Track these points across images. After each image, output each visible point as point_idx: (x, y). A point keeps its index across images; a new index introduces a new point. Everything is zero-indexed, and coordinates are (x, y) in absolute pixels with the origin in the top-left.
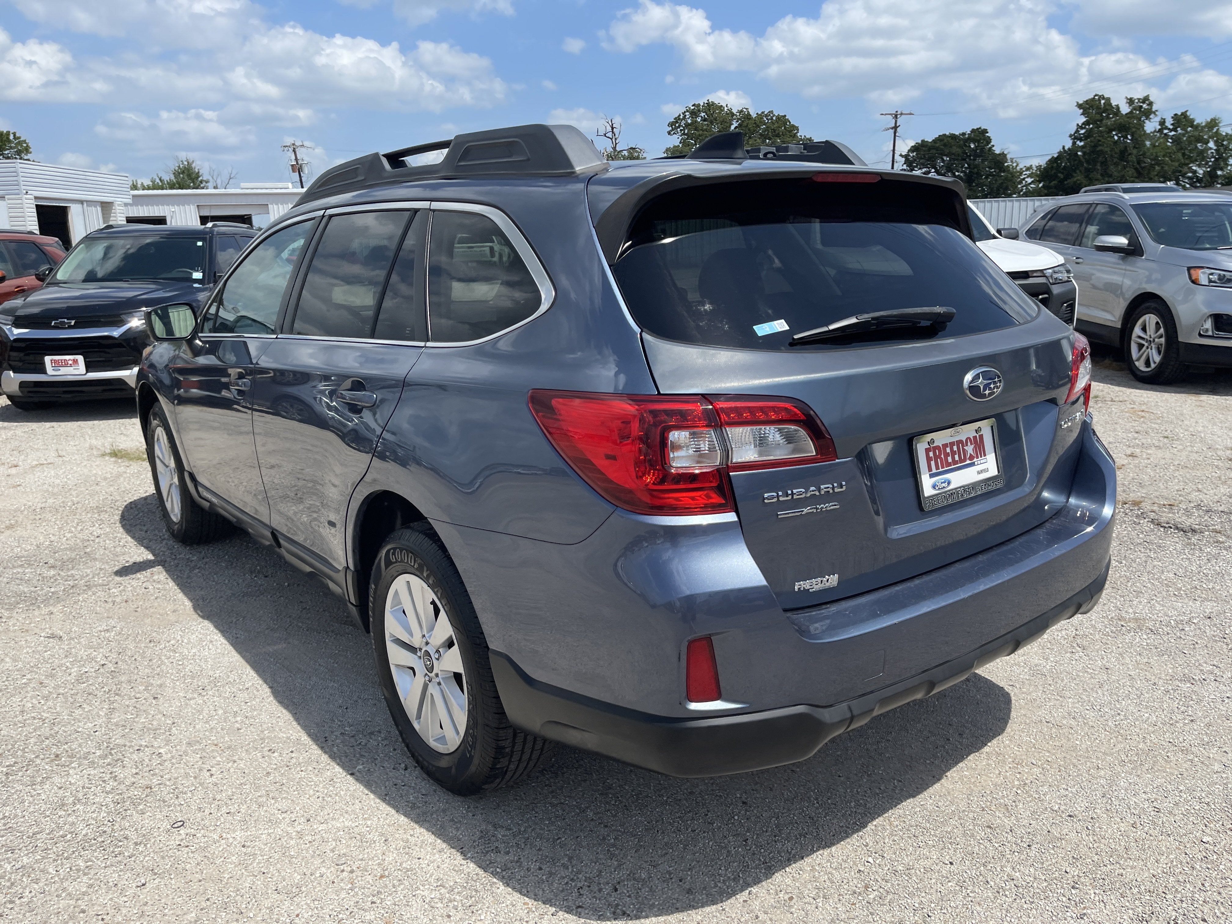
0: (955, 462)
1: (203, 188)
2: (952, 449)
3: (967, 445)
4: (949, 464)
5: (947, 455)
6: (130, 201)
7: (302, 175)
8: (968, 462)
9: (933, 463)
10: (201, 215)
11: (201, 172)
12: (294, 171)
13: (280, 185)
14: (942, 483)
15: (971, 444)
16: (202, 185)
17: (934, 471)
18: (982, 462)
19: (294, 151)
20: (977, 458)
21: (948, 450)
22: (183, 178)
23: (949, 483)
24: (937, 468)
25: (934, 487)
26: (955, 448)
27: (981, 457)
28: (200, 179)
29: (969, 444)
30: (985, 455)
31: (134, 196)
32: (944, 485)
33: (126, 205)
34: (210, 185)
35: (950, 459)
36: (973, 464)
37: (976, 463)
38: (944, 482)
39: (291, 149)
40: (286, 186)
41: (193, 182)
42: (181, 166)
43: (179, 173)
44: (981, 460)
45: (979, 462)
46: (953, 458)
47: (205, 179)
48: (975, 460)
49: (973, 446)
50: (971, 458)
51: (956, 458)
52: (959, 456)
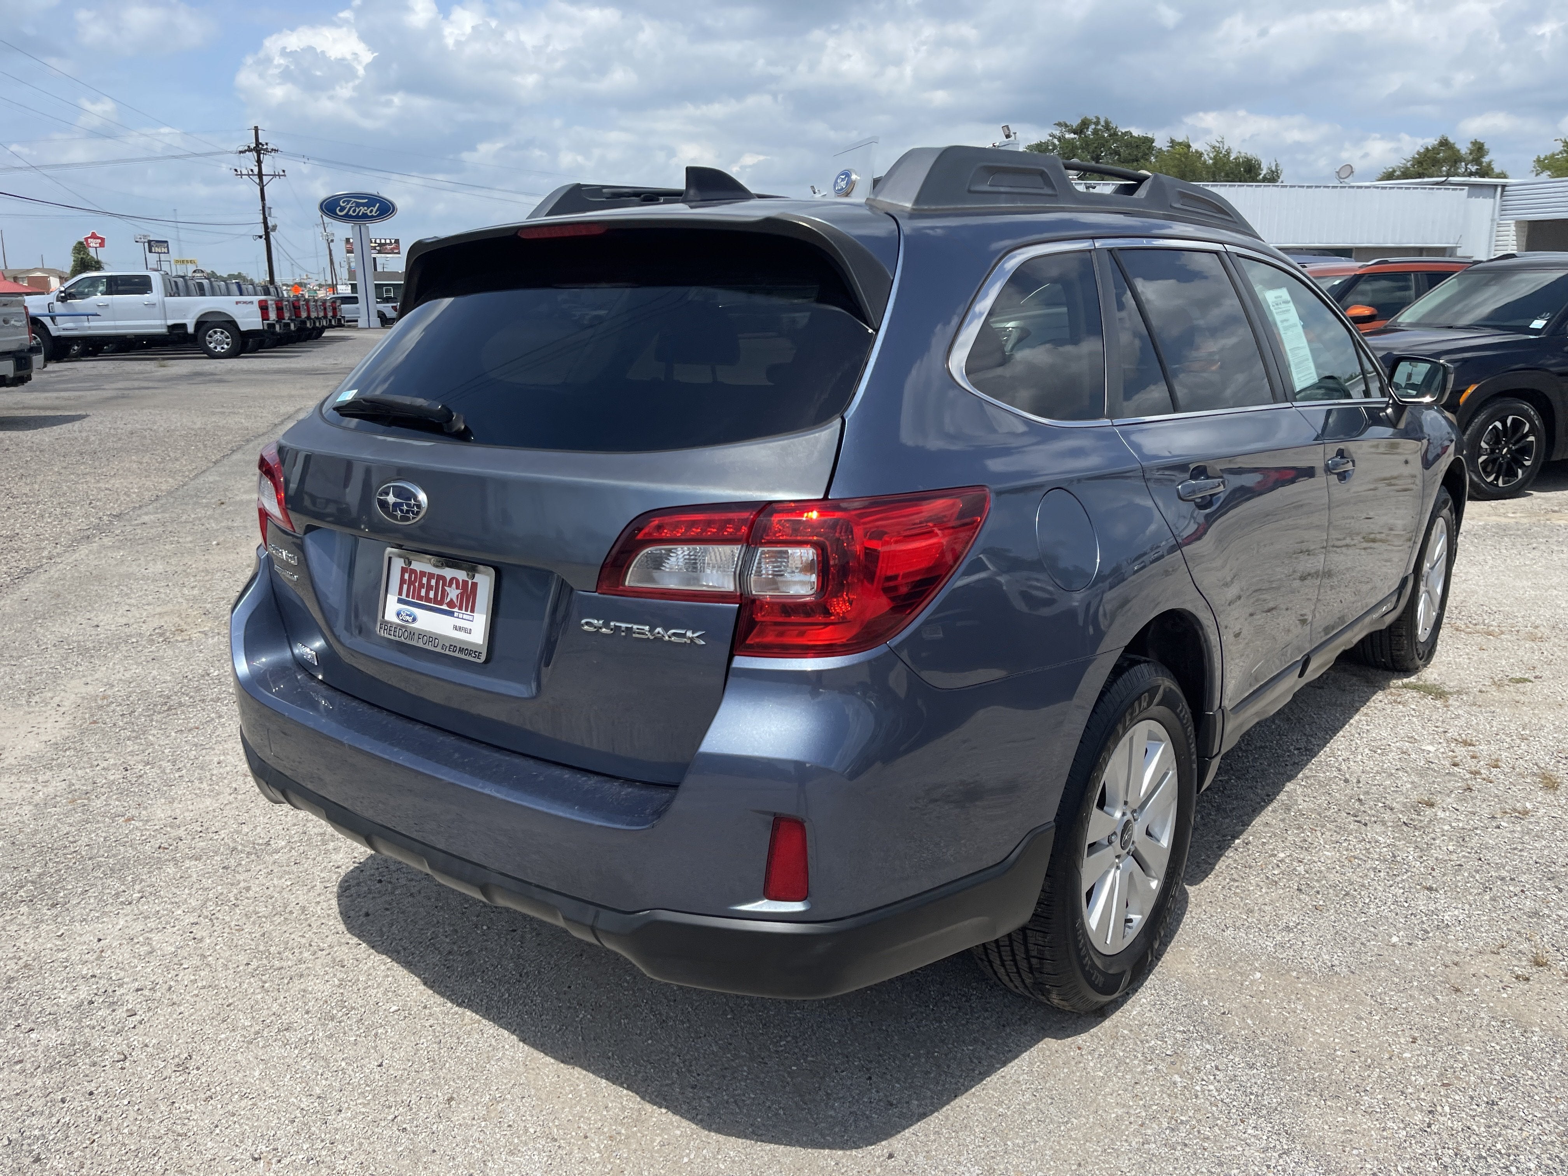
0: (428, 599)
2: (429, 581)
3: (450, 586)
4: (420, 598)
5: (421, 586)
8: (445, 607)
9: (405, 587)
14: (407, 615)
15: (457, 588)
17: (404, 597)
18: (465, 617)
20: (460, 609)
21: (425, 580)
23: (414, 620)
24: (408, 596)
25: (398, 614)
26: (433, 582)
27: (466, 610)
29: (454, 586)
30: (472, 611)
32: (408, 618)
35: (423, 593)
36: (451, 614)
37: (456, 614)
38: (410, 616)
44: (467, 615)
45: (461, 615)
46: (427, 593)
48: (456, 610)
49: (459, 591)
50: (451, 604)
51: (432, 594)
52: (436, 594)
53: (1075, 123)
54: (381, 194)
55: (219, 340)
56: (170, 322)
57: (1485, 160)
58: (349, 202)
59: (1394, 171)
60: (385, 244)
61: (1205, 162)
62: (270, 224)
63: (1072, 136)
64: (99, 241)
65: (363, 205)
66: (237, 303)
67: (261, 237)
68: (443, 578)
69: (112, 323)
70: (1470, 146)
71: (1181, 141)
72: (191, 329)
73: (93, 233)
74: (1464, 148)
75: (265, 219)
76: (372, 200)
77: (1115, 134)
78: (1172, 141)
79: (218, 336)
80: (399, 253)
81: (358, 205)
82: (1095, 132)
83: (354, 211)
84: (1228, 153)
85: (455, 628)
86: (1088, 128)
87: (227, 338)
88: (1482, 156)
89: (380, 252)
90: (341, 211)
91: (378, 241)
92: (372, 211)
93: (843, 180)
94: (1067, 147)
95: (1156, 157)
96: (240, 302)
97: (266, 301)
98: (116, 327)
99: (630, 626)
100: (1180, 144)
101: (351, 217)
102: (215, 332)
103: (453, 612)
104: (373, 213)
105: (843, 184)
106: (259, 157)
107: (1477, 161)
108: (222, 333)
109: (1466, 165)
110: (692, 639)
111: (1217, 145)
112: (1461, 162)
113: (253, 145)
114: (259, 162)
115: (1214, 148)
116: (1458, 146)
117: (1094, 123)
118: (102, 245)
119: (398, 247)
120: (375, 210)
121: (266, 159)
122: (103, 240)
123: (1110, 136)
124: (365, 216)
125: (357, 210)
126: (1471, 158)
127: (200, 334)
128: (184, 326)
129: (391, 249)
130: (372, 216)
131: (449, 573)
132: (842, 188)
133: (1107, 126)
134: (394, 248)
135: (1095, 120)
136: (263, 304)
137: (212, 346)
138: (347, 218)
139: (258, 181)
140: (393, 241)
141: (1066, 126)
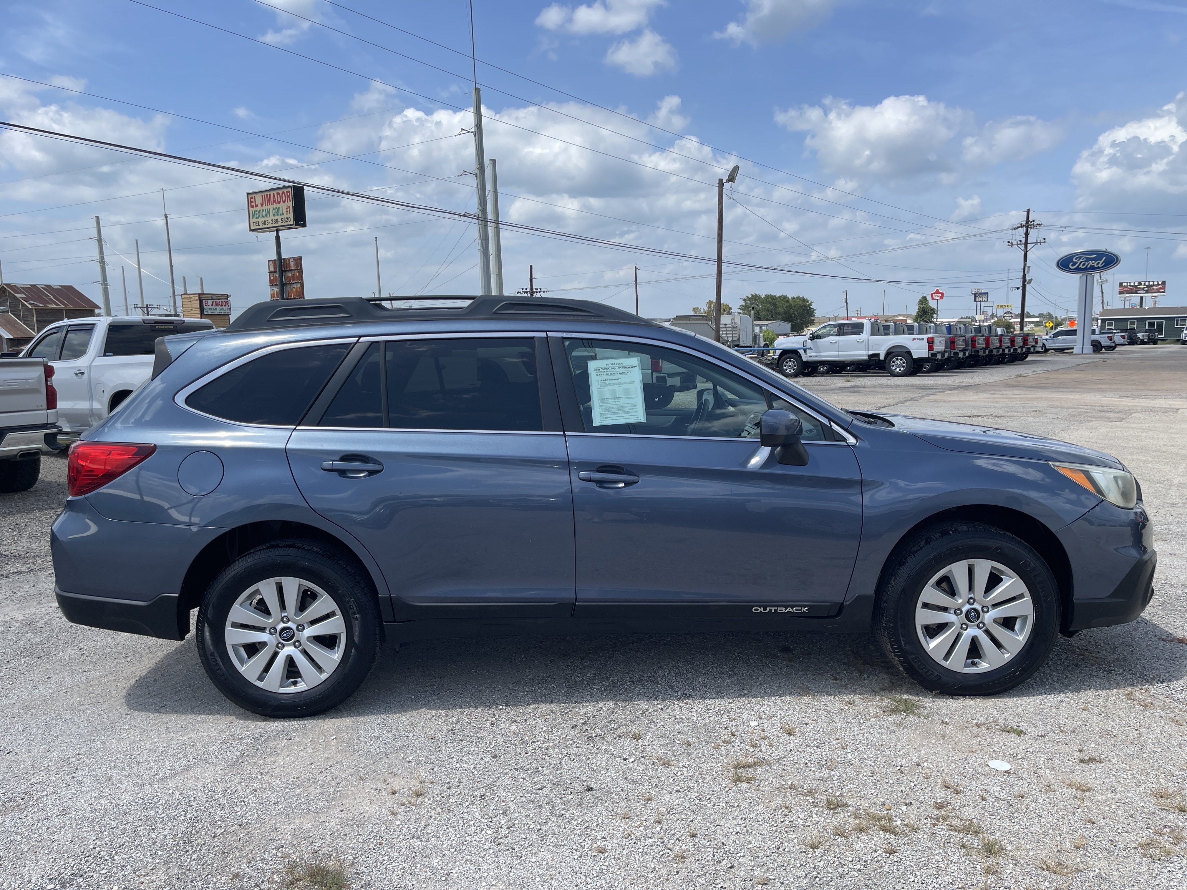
54: (1109, 250)
55: (898, 365)
56: (871, 353)
58: (1080, 258)
60: (1154, 285)
62: (1028, 278)
64: (940, 295)
65: (1092, 259)
66: (913, 339)
67: (1018, 288)
69: (837, 353)
72: (882, 357)
73: (937, 290)
75: (1024, 275)
76: (1100, 255)
79: (898, 362)
80: (1164, 292)
81: (1088, 260)
83: (1083, 265)
87: (904, 363)
89: (1147, 292)
90: (1072, 265)
91: (1147, 283)
92: (1098, 264)
96: (915, 339)
97: (933, 338)
98: (839, 356)
101: (1081, 269)
102: (897, 359)
104: (1099, 265)
106: (1027, 230)
108: (901, 360)
113: (1024, 223)
114: (1027, 234)
118: (942, 298)
119: (1164, 288)
120: (1101, 262)
121: (1032, 232)
122: (943, 294)
124: (1092, 268)
125: (1087, 264)
127: (888, 359)
128: (878, 355)
129: (1157, 289)
130: (1099, 268)
134: (1160, 288)
136: (931, 340)
137: (893, 368)
138: (1078, 270)
139: (1023, 248)
140: (1160, 283)
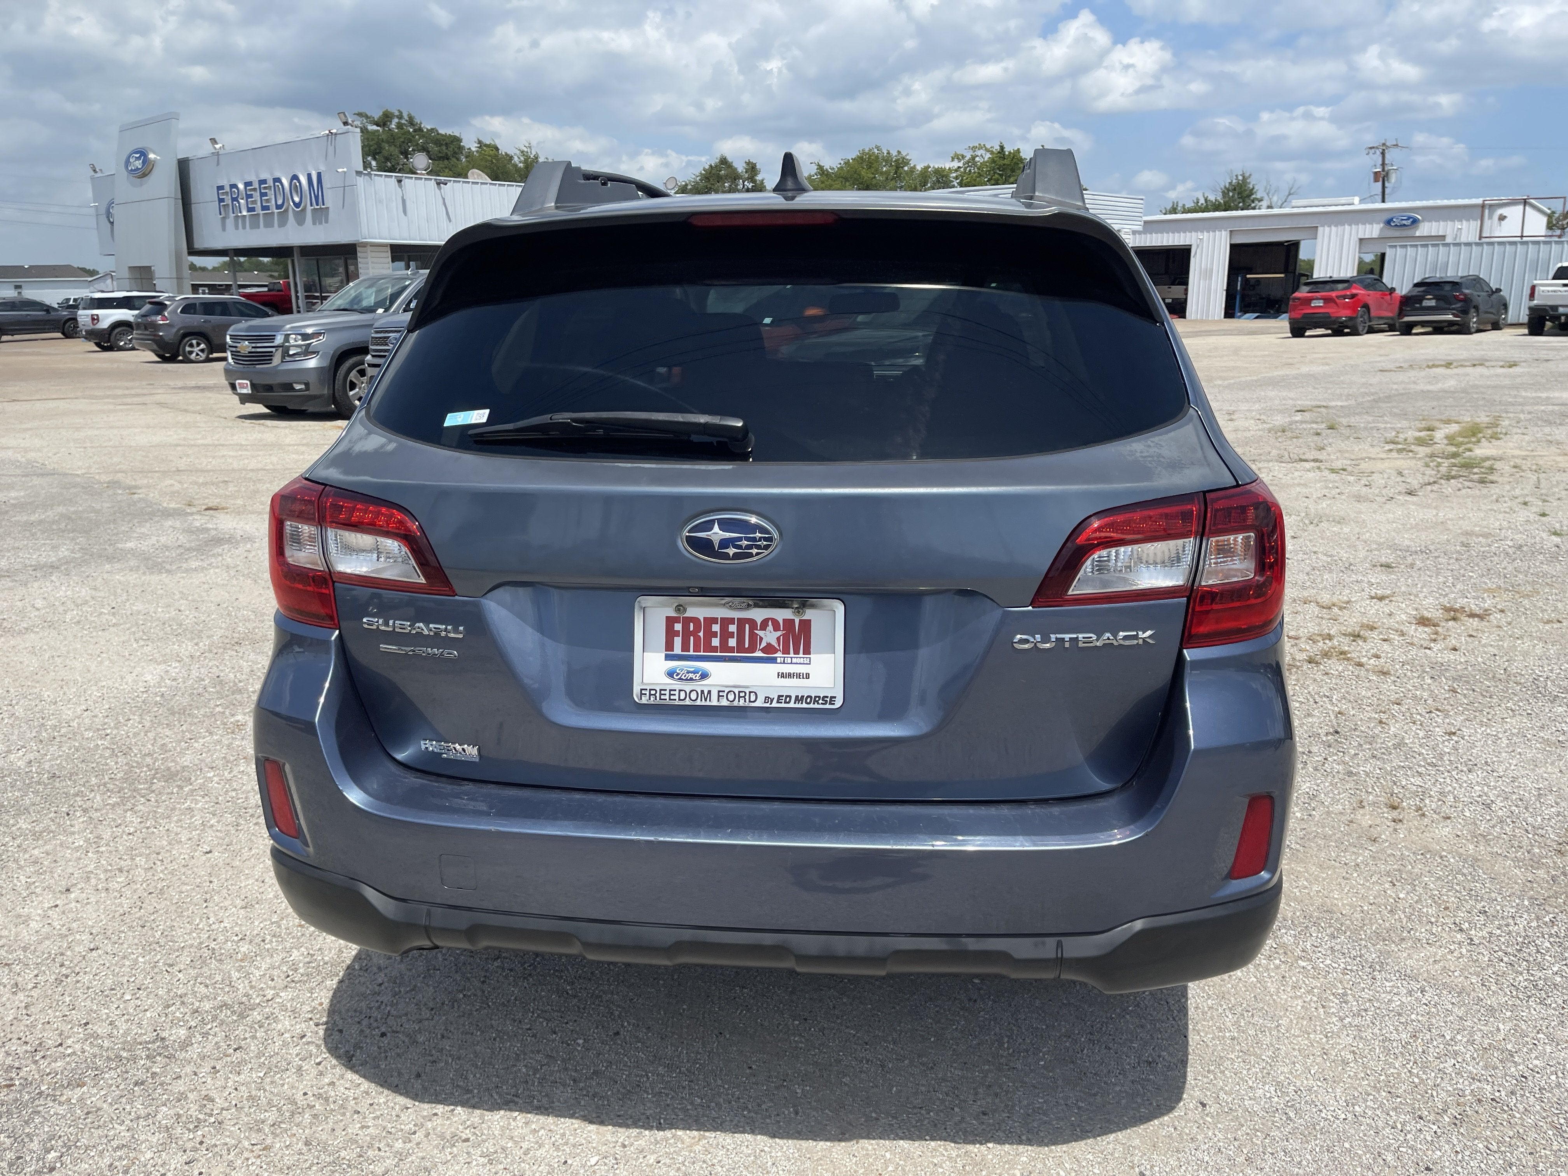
0: (725, 649)
1: (1254, 208)
2: (723, 627)
3: (763, 628)
4: (709, 648)
5: (710, 635)
6: (1140, 228)
7: (1387, 184)
8: (759, 654)
9: (678, 640)
10: (1233, 242)
11: (1256, 188)
12: (1376, 180)
13: (1343, 200)
14: (688, 672)
15: (777, 629)
16: (1253, 205)
18: (796, 661)
19: (1383, 154)
20: (786, 651)
21: (715, 627)
22: (1233, 196)
23: (704, 676)
24: (684, 650)
25: (669, 674)
26: (733, 628)
27: (796, 652)
28: (1254, 196)
29: (770, 627)
30: (807, 651)
31: (1145, 222)
32: (691, 675)
33: (1134, 232)
34: (1264, 203)
35: (716, 642)
36: (773, 661)
37: (779, 660)
38: (695, 672)
39: (1378, 152)
40: (1350, 201)
41: (1244, 201)
42: (1234, 181)
43: (1228, 190)
44: (799, 658)
45: (788, 660)
46: (723, 642)
47: (1258, 197)
48: (779, 654)
49: (780, 633)
50: (770, 649)
51: (732, 642)
52: (741, 641)
53: (377, 115)
57: (759, 178)
59: (686, 185)
61: (515, 166)
63: (375, 128)
68: (752, 622)
70: (745, 165)
71: (488, 143)
74: (740, 167)
77: (420, 130)
78: (480, 142)
82: (400, 126)
84: (537, 158)
85: (782, 675)
86: (391, 122)
88: (756, 175)
93: (138, 159)
94: (373, 140)
95: (466, 157)
99: (1075, 636)
100: (486, 145)
103: (776, 658)
105: (138, 164)
107: (752, 179)
109: (743, 182)
110: (1143, 639)
111: (525, 150)
112: (739, 179)
115: (522, 152)
116: (735, 165)
117: (397, 117)
123: (415, 131)
126: (747, 176)
131: (758, 614)
132: (137, 169)
133: (411, 122)
135: (397, 113)
141: (367, 117)
